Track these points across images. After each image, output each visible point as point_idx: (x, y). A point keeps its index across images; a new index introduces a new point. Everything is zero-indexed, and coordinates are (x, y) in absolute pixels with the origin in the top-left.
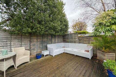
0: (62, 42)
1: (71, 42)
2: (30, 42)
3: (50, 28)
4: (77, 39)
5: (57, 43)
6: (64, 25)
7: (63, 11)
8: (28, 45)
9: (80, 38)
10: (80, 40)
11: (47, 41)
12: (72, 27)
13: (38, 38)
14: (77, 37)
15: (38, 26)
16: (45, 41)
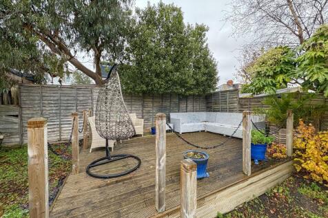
0: (203, 111)
1: (223, 110)
2: (143, 106)
3: (175, 83)
4: (236, 105)
5: (190, 111)
6: (205, 74)
7: (205, 44)
8: (140, 112)
9: (244, 101)
10: (241, 105)
11: (170, 106)
12: (243, 74)
13: (155, 100)
14: (235, 99)
15: (156, 80)
16: (166, 107)
